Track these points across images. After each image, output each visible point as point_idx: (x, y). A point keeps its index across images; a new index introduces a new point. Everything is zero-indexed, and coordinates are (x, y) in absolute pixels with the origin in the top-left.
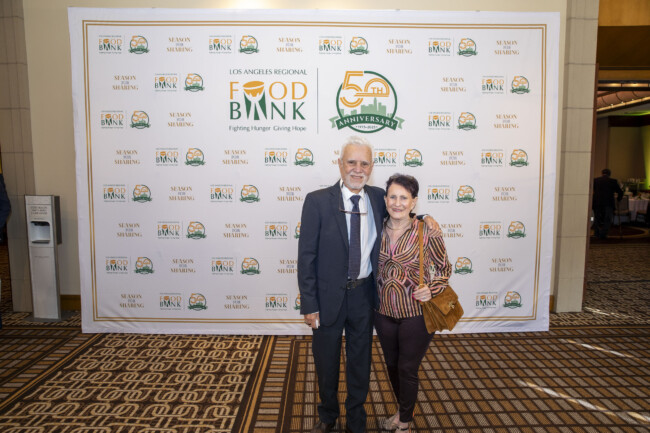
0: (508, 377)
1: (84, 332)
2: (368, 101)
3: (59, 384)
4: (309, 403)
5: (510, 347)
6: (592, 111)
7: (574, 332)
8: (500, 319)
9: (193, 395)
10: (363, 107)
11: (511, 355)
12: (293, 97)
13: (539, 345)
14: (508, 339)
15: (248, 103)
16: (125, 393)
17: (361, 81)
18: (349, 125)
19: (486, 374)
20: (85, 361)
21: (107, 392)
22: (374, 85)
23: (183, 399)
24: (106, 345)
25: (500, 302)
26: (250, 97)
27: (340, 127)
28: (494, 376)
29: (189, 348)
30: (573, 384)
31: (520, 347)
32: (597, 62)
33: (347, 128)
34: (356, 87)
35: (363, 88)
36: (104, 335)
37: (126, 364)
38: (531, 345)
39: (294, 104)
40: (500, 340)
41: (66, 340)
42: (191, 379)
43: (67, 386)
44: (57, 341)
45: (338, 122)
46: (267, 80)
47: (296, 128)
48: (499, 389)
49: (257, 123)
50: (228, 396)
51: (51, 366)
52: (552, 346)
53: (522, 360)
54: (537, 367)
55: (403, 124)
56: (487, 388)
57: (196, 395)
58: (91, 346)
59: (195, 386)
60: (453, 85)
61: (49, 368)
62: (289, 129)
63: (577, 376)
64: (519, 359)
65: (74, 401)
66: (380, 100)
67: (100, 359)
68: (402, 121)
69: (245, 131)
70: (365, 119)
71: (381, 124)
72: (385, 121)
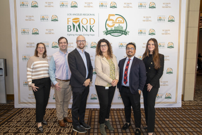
0: (167, 124)
1: (15, 108)
2: (117, 25)
3: (6, 127)
4: (95, 133)
5: (167, 113)
6: (197, 28)
7: (190, 108)
8: (164, 103)
9: (54, 130)
10: (115, 27)
11: (168, 116)
12: (90, 24)
13: (178, 112)
14: (167, 110)
15: (74, 26)
16: (30, 130)
17: (114, 18)
18: (110, 34)
19: (159, 122)
20: (16, 118)
21: (23, 129)
22: (118, 19)
23: (51, 131)
24: (23, 112)
25: (164, 97)
26: (75, 24)
27: (106, 35)
28: (162, 123)
29: (53, 113)
30: (191, 127)
31: (171, 113)
32: (200, 10)
33: (109, 35)
34: (112, 20)
35: (115, 21)
36: (23, 109)
37: (31, 119)
38: (175, 112)
39: (90, 26)
40: (164, 110)
41: (9, 110)
42: (54, 124)
43: (9, 127)
44: (6, 111)
45: (106, 33)
46: (81, 18)
47: (91, 35)
48: (164, 128)
49: (77, 33)
50: (67, 130)
51: (3, 120)
52: (182, 113)
53: (172, 118)
54: (177, 120)
55: (129, 33)
56: (159, 128)
57: (56, 130)
58: (18, 113)
59: (55, 127)
60: (147, 19)
61: (2, 121)
62: (88, 35)
63: (192, 124)
64: (171, 117)
65: (11, 133)
66: (121, 24)
67: (21, 117)
68: (129, 32)
69: (73, 36)
70: (115, 31)
71: (121, 33)
72: (123, 32)
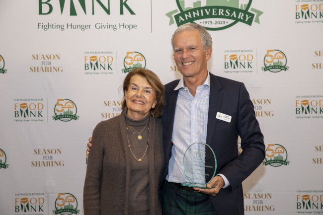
18: (191, 20)
27: (179, 24)
45: (177, 17)
47: (124, 26)
49: (73, 20)
55: (260, 18)
62: (114, 27)
68: (260, 13)
69: (59, 30)
70: (211, 12)
71: (233, 18)
72: (237, 15)
